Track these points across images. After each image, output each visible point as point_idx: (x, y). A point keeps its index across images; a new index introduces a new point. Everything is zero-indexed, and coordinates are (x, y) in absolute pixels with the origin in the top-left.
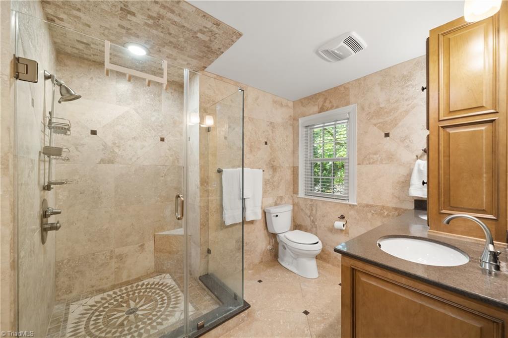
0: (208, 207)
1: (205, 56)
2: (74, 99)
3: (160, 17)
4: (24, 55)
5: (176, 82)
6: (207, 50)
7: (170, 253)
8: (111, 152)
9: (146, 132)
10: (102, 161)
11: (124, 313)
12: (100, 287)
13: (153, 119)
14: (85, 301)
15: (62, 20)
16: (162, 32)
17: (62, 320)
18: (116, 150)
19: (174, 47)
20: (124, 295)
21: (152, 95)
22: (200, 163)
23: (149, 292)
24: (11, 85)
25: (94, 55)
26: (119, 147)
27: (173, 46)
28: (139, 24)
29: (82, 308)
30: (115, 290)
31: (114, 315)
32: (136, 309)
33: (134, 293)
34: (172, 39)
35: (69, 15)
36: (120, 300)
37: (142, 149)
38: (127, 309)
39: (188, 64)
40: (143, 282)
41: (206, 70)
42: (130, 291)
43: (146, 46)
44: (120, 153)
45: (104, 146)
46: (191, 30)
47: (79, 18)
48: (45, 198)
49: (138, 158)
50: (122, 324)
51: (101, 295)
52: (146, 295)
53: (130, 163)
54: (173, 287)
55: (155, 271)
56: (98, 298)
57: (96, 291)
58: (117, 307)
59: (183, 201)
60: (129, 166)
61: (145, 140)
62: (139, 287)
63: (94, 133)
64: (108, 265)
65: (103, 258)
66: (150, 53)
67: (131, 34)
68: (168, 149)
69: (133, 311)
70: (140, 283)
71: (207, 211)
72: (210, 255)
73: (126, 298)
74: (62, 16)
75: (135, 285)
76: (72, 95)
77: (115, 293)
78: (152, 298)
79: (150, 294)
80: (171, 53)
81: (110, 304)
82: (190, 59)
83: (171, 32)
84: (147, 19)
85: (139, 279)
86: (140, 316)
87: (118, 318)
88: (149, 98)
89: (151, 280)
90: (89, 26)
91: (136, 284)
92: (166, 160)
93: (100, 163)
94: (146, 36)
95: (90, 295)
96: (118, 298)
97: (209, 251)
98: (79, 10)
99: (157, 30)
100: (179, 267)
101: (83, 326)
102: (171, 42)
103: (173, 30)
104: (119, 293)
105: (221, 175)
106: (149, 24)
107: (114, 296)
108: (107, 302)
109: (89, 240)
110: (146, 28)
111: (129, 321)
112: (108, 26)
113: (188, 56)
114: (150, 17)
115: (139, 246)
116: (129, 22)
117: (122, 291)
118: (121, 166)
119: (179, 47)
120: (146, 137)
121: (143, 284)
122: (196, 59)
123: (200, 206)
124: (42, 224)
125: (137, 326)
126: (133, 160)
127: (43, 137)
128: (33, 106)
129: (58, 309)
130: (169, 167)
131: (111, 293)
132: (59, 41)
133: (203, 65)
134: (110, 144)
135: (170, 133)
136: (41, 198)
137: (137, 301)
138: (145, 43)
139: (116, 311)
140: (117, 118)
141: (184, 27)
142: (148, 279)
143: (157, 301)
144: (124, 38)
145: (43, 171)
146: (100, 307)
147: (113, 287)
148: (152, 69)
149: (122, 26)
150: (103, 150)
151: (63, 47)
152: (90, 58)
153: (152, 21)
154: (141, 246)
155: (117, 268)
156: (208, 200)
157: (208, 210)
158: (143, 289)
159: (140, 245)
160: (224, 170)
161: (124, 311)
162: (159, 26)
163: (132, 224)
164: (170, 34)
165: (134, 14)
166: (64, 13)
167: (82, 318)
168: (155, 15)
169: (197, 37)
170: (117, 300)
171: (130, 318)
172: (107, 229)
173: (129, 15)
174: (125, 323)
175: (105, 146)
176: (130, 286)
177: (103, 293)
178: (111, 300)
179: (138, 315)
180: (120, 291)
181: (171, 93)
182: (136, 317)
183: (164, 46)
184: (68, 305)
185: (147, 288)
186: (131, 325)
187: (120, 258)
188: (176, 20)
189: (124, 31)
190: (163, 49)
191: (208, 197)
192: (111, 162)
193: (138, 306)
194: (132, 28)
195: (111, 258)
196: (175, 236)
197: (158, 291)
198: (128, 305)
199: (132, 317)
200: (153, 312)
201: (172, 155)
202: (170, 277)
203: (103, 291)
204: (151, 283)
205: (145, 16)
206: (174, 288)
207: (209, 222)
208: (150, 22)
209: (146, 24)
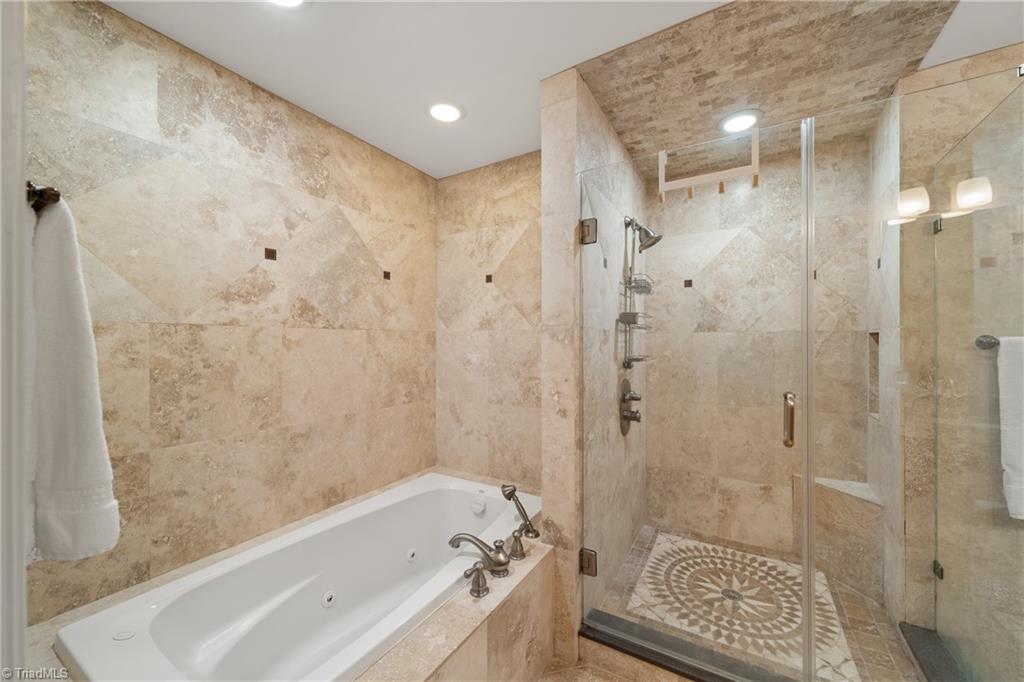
0: (934, 445)
1: (903, 39)
2: (654, 243)
3: (755, 44)
4: (593, 213)
5: (846, 135)
6: (901, 22)
7: (827, 527)
8: (712, 311)
9: (773, 266)
10: (700, 328)
11: (720, 590)
12: (697, 530)
13: (789, 237)
14: (675, 538)
15: (639, 142)
16: (771, 66)
17: (647, 546)
18: (721, 308)
19: (809, 73)
20: (728, 563)
21: (787, 189)
22: (901, 323)
23: (770, 583)
24: (575, 254)
25: (684, 164)
26: (724, 301)
27: (804, 73)
28: (727, 82)
29: (669, 545)
30: (717, 547)
31: (704, 581)
32: (740, 597)
33: (743, 569)
34: (795, 64)
35: (643, 132)
36: (719, 566)
37: (765, 300)
38: (726, 587)
39: (857, 85)
40: (765, 559)
41: (922, 65)
42: (739, 562)
43: (751, 106)
44: (726, 312)
45: (702, 303)
46: (832, 16)
47: (653, 129)
48: (628, 378)
49: (757, 320)
50: (710, 603)
51: (696, 543)
52: (762, 584)
53: (744, 329)
54: (824, 604)
55: (793, 552)
56: (692, 544)
57: (692, 534)
58: (712, 573)
59: (792, 409)
60: (742, 335)
61: (773, 284)
62: (756, 565)
63: (688, 284)
64: (709, 499)
65: (702, 484)
66: (764, 112)
67: (722, 104)
68: (826, 295)
69: (734, 596)
70: (760, 559)
71: (930, 455)
72: (942, 584)
73: (729, 568)
74: (640, 137)
75: (750, 556)
76: (651, 237)
77: (714, 550)
78: (773, 597)
79: (772, 587)
80: (806, 88)
81: (705, 563)
82: (858, 71)
83: (788, 53)
84: (736, 66)
85: (758, 550)
86: (740, 611)
87: (710, 590)
88: (780, 196)
89: (781, 566)
90: (667, 131)
91: (752, 556)
92: (822, 320)
93: (696, 331)
94: (745, 91)
95: (683, 534)
96: (718, 561)
97: (938, 571)
98: (651, 119)
99: (759, 68)
100: (851, 572)
101: (664, 569)
102: (795, 70)
103: (789, 46)
104: (720, 555)
105: (995, 357)
106: (743, 70)
107: (712, 554)
108: (701, 557)
109: (683, 450)
110: (740, 79)
111: (722, 605)
112: (687, 115)
113: (851, 69)
114: (739, 58)
115: (761, 489)
116: (711, 90)
117: (727, 553)
118: (727, 334)
119: (820, 65)
120: (774, 277)
121: (764, 564)
122: (876, 61)
123: (903, 437)
124: (621, 410)
125: (731, 623)
126: (749, 324)
127: (623, 302)
128: (605, 266)
129: (646, 530)
130: (828, 335)
131: (710, 547)
132: (645, 168)
133: (904, 61)
134: (710, 298)
135: (829, 257)
136: (620, 377)
137: (746, 584)
138: (749, 102)
139: (709, 578)
140: (722, 252)
141: (811, 23)
142: (776, 558)
143: (780, 608)
144: (714, 117)
145: (624, 344)
146: (690, 558)
147: (715, 541)
148: (780, 139)
149: (704, 102)
150: (701, 308)
151: (650, 174)
152: (682, 170)
153: (746, 61)
154: (764, 488)
155: (722, 511)
156: (935, 424)
157: (935, 452)
158: (761, 571)
159: (762, 485)
160: (1002, 340)
161: (720, 587)
162: (760, 60)
163: (747, 442)
164: (788, 57)
165: (713, 74)
166: (639, 133)
167: (667, 558)
168: (746, 49)
169: (855, 17)
170: (715, 563)
171: (725, 602)
172: (706, 439)
173: (708, 81)
174: (717, 604)
175: (704, 302)
176: (741, 553)
177: (701, 541)
178: (707, 557)
179: (739, 608)
180: (723, 552)
181: (835, 165)
182: (736, 609)
183: (785, 86)
184: (657, 532)
185: (768, 574)
186: (723, 614)
187: (728, 496)
188: (787, 26)
189: (710, 107)
190: (785, 93)
191: (935, 416)
192: (712, 328)
193: (744, 593)
194: (719, 95)
195: (713, 489)
196: (841, 495)
197: (788, 592)
198: (729, 582)
199: (728, 603)
200: (766, 621)
201: (836, 307)
202: (825, 582)
203: (698, 537)
204: (779, 569)
205: (731, 64)
206: (827, 607)
207: (940, 488)
208: (743, 65)
209: (737, 73)
